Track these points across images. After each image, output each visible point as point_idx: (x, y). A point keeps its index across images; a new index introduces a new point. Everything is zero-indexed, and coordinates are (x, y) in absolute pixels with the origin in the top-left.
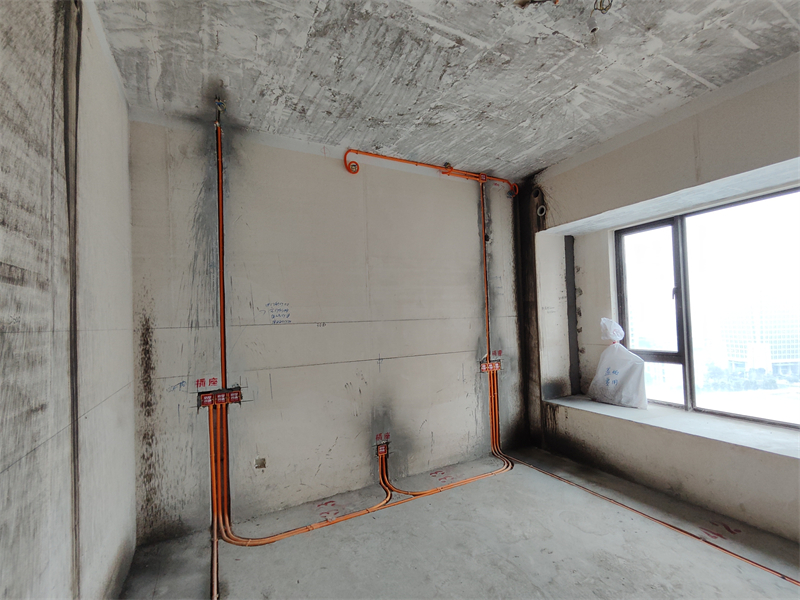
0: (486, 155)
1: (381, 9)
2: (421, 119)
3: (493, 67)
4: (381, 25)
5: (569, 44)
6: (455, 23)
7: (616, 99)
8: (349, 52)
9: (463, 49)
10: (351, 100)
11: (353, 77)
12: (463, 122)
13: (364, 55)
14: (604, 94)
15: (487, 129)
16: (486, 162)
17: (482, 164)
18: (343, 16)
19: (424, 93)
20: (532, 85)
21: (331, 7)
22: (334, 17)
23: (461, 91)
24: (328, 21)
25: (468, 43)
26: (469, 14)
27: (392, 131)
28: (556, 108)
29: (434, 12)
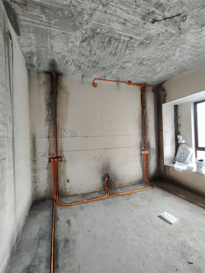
0: (143, 77)
1: (103, 30)
2: (119, 66)
3: (144, 46)
4: (103, 36)
5: (172, 34)
6: (129, 32)
7: (193, 53)
8: (93, 46)
9: (132, 40)
10: (95, 62)
11: (95, 54)
12: (134, 66)
13: (98, 47)
14: (188, 51)
15: (143, 68)
16: (143, 80)
17: (142, 80)
18: (91, 34)
19: (120, 57)
20: (159, 51)
21: (87, 32)
22: (88, 35)
23: (133, 55)
24: (86, 37)
25: (134, 39)
26: (134, 28)
27: (110, 71)
28: (169, 58)
29: (121, 29)
